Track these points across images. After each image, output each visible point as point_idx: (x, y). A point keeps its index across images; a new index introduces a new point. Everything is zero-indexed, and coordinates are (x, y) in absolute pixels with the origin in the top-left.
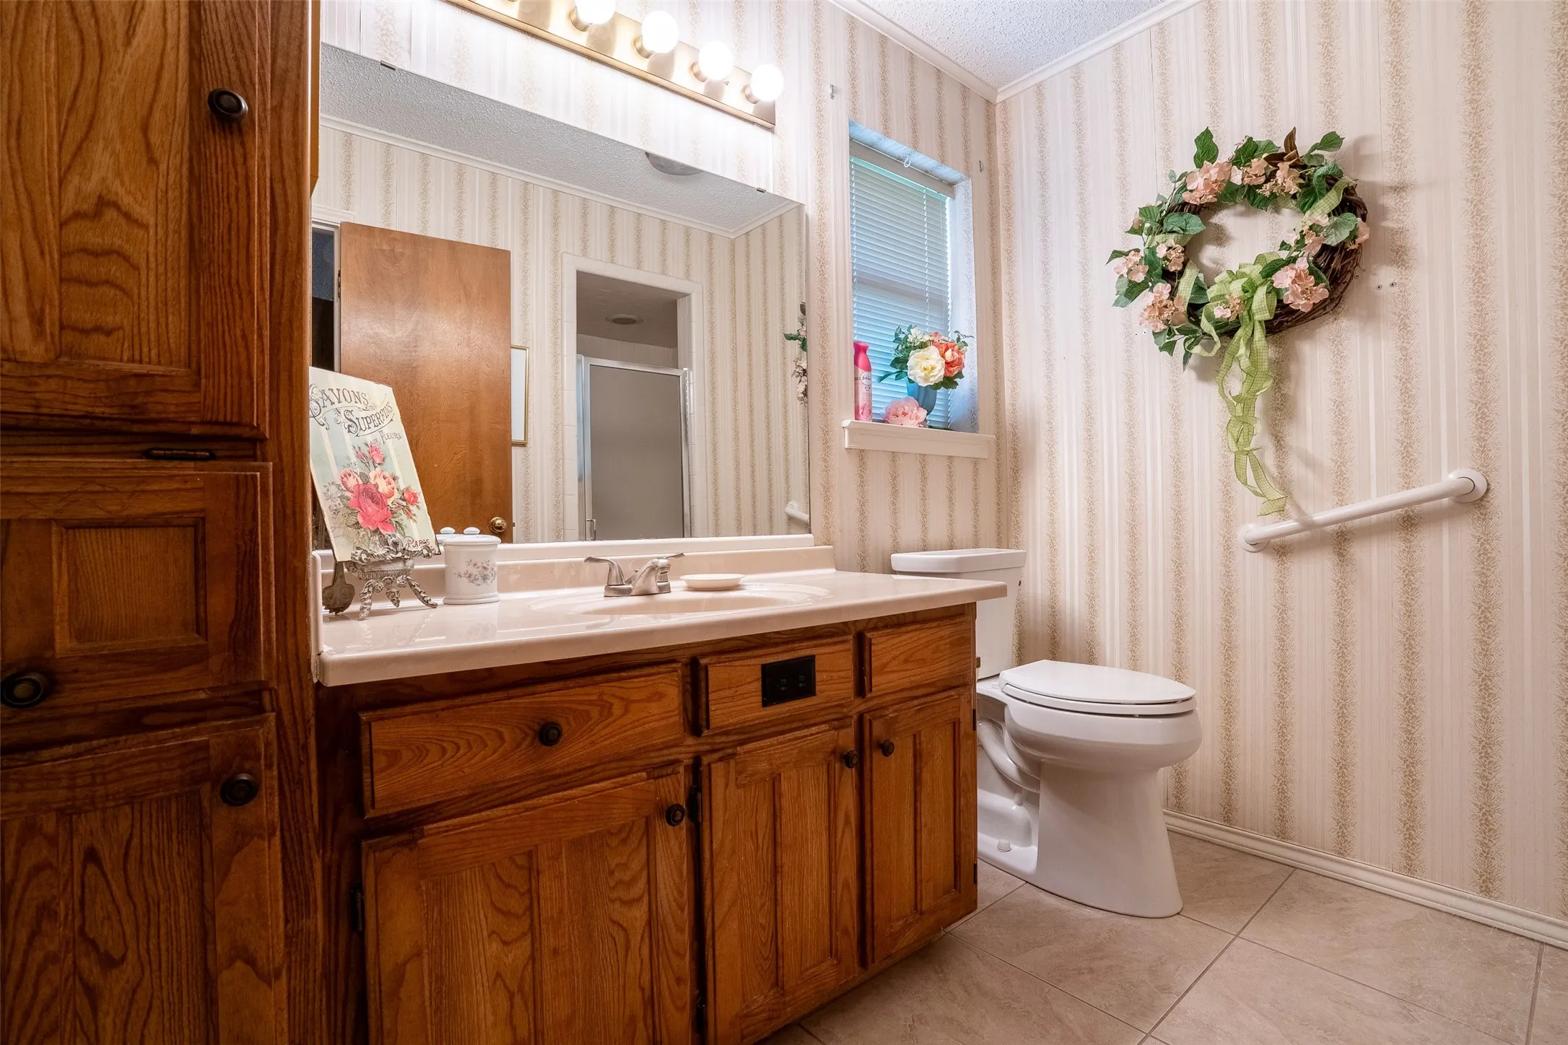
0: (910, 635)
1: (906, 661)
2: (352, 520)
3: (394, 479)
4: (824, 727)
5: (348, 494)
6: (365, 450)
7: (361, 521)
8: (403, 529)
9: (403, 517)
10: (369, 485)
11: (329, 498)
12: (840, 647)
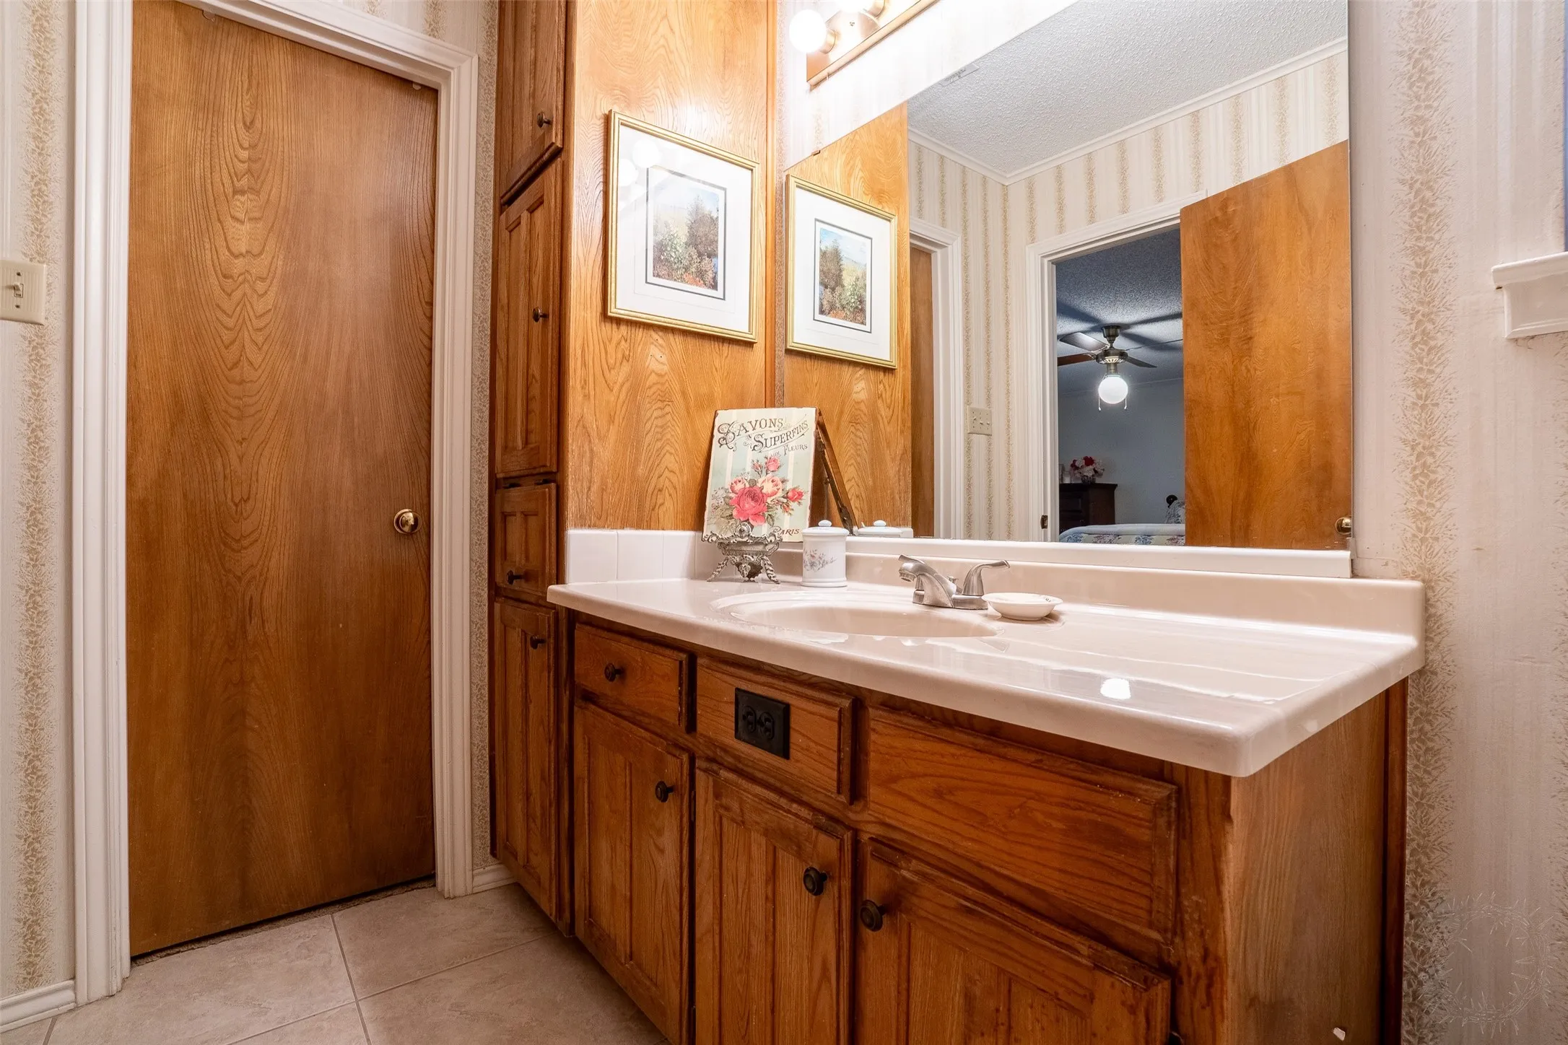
0: (952, 749)
1: (939, 794)
2: (728, 513)
3: (783, 482)
4: (804, 812)
5: (733, 495)
6: (763, 462)
7: (735, 513)
8: (773, 520)
9: (779, 511)
10: (755, 488)
11: (714, 497)
12: (822, 709)
